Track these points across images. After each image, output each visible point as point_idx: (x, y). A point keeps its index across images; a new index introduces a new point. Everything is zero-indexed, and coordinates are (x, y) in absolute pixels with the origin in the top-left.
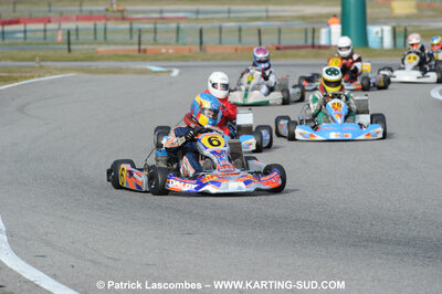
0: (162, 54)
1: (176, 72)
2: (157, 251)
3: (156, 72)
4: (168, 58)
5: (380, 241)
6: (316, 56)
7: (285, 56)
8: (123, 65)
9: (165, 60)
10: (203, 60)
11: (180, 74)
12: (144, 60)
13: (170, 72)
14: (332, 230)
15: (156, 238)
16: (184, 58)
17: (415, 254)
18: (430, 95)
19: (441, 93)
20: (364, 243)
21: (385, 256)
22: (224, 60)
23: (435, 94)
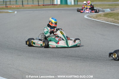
0: (12, 7)
1: (16, 12)
2: (11, 60)
3: (11, 12)
5: (71, 56)
6: (53, 7)
7: (45, 7)
9: (13, 9)
10: (23, 9)
11: (17, 13)
12: (7, 9)
13: (14, 12)
14: (58, 54)
15: (11, 57)
16: (18, 8)
17: (81, 60)
18: (84, 17)
19: (87, 16)
20: (67, 57)
21: (72, 60)
22: (29, 8)
23: (86, 17)
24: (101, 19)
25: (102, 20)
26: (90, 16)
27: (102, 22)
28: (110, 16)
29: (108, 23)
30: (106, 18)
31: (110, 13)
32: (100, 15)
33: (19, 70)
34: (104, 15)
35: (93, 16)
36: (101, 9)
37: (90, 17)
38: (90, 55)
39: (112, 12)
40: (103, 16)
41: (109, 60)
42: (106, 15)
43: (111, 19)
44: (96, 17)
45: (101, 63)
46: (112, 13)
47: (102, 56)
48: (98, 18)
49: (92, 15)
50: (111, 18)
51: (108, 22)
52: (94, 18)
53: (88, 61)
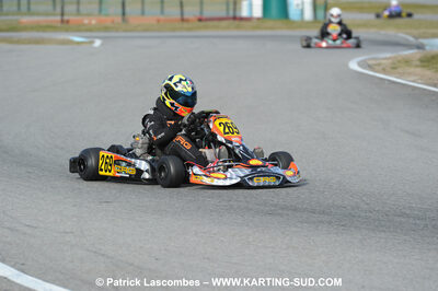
0: (84, 25)
1: (98, 43)
2: (75, 219)
3: (78, 43)
4: (89, 29)
5: (295, 210)
6: (238, 28)
7: (206, 28)
8: (46, 35)
9: (87, 30)
10: (126, 31)
11: (102, 45)
12: (67, 31)
13: (92, 42)
15: (75, 206)
16: (106, 29)
17: (330, 223)
18: (347, 66)
19: (360, 64)
20: (280, 211)
22: (146, 30)
23: (354, 65)
24: (410, 74)
25: (414, 79)
26: (370, 62)
27: (414, 88)
30: (428, 73)
32: (407, 62)
33: (103, 255)
34: (422, 61)
35: (379, 65)
36: (411, 39)
37: (370, 67)
38: (366, 207)
40: (417, 66)
42: (430, 61)
44: (394, 67)
47: (408, 211)
48: (400, 70)
52: (384, 71)
53: (356, 227)
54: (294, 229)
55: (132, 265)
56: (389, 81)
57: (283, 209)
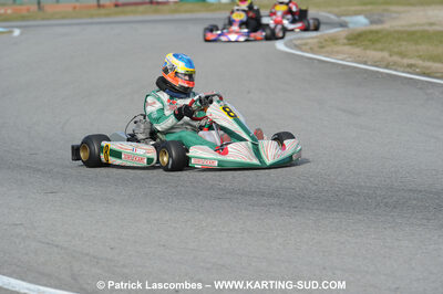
0: (1, 15)
1: (17, 32)
2: (22, 211)
5: (244, 193)
7: (124, 13)
10: (43, 19)
11: (22, 34)
13: (11, 32)
16: (23, 18)
17: (281, 205)
18: (274, 47)
19: (286, 45)
20: (228, 196)
21: (251, 208)
23: (281, 46)
24: (338, 52)
25: (343, 58)
26: (296, 42)
27: (344, 67)
28: (373, 42)
29: (366, 70)
30: (357, 51)
31: (371, 32)
32: (334, 40)
33: (57, 246)
34: (349, 39)
35: (306, 44)
36: (333, 17)
37: (297, 47)
38: (314, 188)
39: (375, 27)
40: (344, 45)
41: (386, 205)
42: (356, 38)
43: (378, 55)
44: (321, 47)
45: (359, 217)
46: (377, 32)
47: (357, 191)
48: (329, 49)
49: (302, 39)
50: (375, 49)
51: (365, 63)
52: (312, 50)
53: (308, 209)
54: (246, 213)
55: (87, 255)
56: (318, 60)
57: (231, 193)
